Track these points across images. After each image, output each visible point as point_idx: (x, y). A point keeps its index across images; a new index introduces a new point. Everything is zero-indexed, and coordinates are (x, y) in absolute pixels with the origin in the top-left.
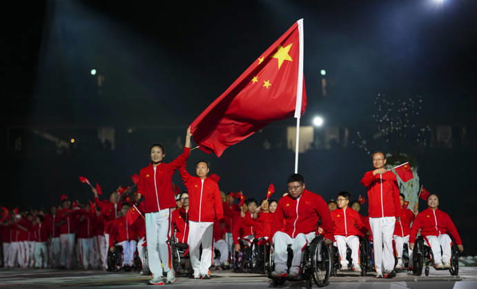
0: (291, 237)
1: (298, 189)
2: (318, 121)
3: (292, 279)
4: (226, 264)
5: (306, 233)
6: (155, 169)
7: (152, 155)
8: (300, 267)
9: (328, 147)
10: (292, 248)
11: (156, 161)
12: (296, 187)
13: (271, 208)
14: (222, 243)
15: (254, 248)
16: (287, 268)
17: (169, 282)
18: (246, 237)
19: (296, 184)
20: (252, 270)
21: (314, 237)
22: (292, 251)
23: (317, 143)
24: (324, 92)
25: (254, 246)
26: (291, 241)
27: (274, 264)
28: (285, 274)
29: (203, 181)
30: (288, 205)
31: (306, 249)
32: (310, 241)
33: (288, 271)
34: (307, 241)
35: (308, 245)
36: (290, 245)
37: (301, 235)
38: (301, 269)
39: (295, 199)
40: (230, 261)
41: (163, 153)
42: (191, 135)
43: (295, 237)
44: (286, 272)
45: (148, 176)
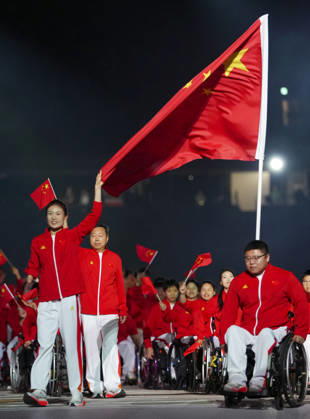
0: (252, 334)
1: (260, 260)
2: (278, 164)
3: (253, 394)
4: (131, 376)
5: (274, 327)
6: (53, 237)
7: (49, 217)
8: (265, 377)
9: (291, 202)
10: (254, 349)
11: (55, 226)
12: (257, 258)
13: (203, 293)
14: (126, 345)
15: (173, 355)
16: (246, 379)
17: (73, 405)
18: (163, 336)
19: (257, 252)
20: (171, 384)
21: (285, 334)
22: (253, 354)
23: (275, 196)
24: (286, 121)
25: (174, 350)
26: (251, 339)
27: (227, 373)
28: (244, 389)
29: (101, 255)
30: (245, 287)
31: (274, 350)
32: (279, 340)
33: (248, 383)
34: (275, 339)
35: (278, 345)
36: (249, 347)
37: (266, 331)
38: (267, 381)
39: (254, 276)
40: (136, 372)
41: (65, 214)
42: (102, 183)
43: (257, 334)
44: (244, 385)
45: (43, 248)
